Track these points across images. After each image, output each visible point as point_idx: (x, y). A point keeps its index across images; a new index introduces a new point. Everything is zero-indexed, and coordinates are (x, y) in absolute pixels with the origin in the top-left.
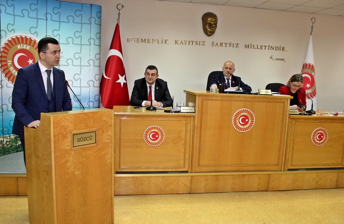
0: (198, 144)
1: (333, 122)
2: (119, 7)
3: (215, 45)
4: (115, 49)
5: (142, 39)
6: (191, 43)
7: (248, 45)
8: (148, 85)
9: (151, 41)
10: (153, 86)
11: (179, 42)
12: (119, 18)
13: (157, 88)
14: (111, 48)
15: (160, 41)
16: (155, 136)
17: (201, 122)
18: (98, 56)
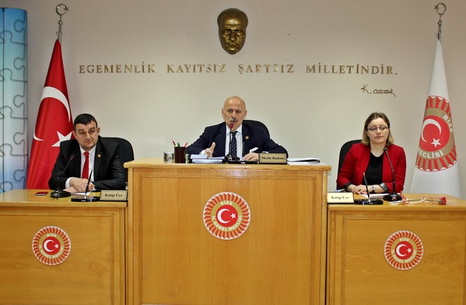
0: (136, 263)
1: (433, 219)
2: (61, 11)
3: (245, 70)
4: (51, 86)
5: (106, 67)
6: (197, 69)
7: (314, 67)
8: (83, 151)
9: (123, 68)
10: (92, 153)
11: (175, 68)
12: (60, 31)
13: (99, 156)
14: (46, 85)
15: (140, 69)
16: (53, 246)
17: (141, 220)
18: (19, 101)
